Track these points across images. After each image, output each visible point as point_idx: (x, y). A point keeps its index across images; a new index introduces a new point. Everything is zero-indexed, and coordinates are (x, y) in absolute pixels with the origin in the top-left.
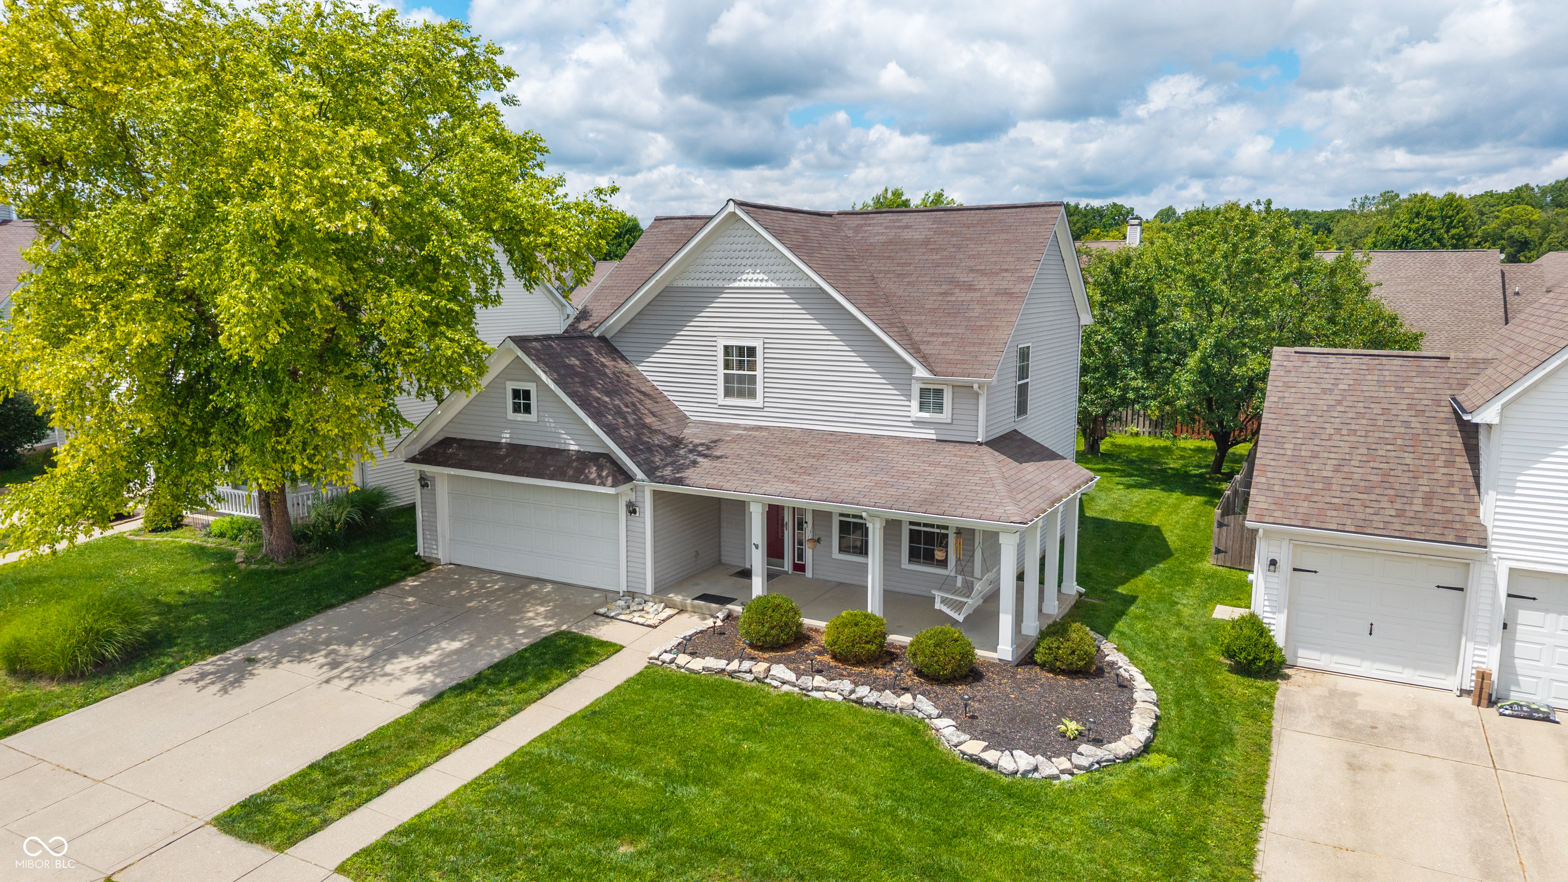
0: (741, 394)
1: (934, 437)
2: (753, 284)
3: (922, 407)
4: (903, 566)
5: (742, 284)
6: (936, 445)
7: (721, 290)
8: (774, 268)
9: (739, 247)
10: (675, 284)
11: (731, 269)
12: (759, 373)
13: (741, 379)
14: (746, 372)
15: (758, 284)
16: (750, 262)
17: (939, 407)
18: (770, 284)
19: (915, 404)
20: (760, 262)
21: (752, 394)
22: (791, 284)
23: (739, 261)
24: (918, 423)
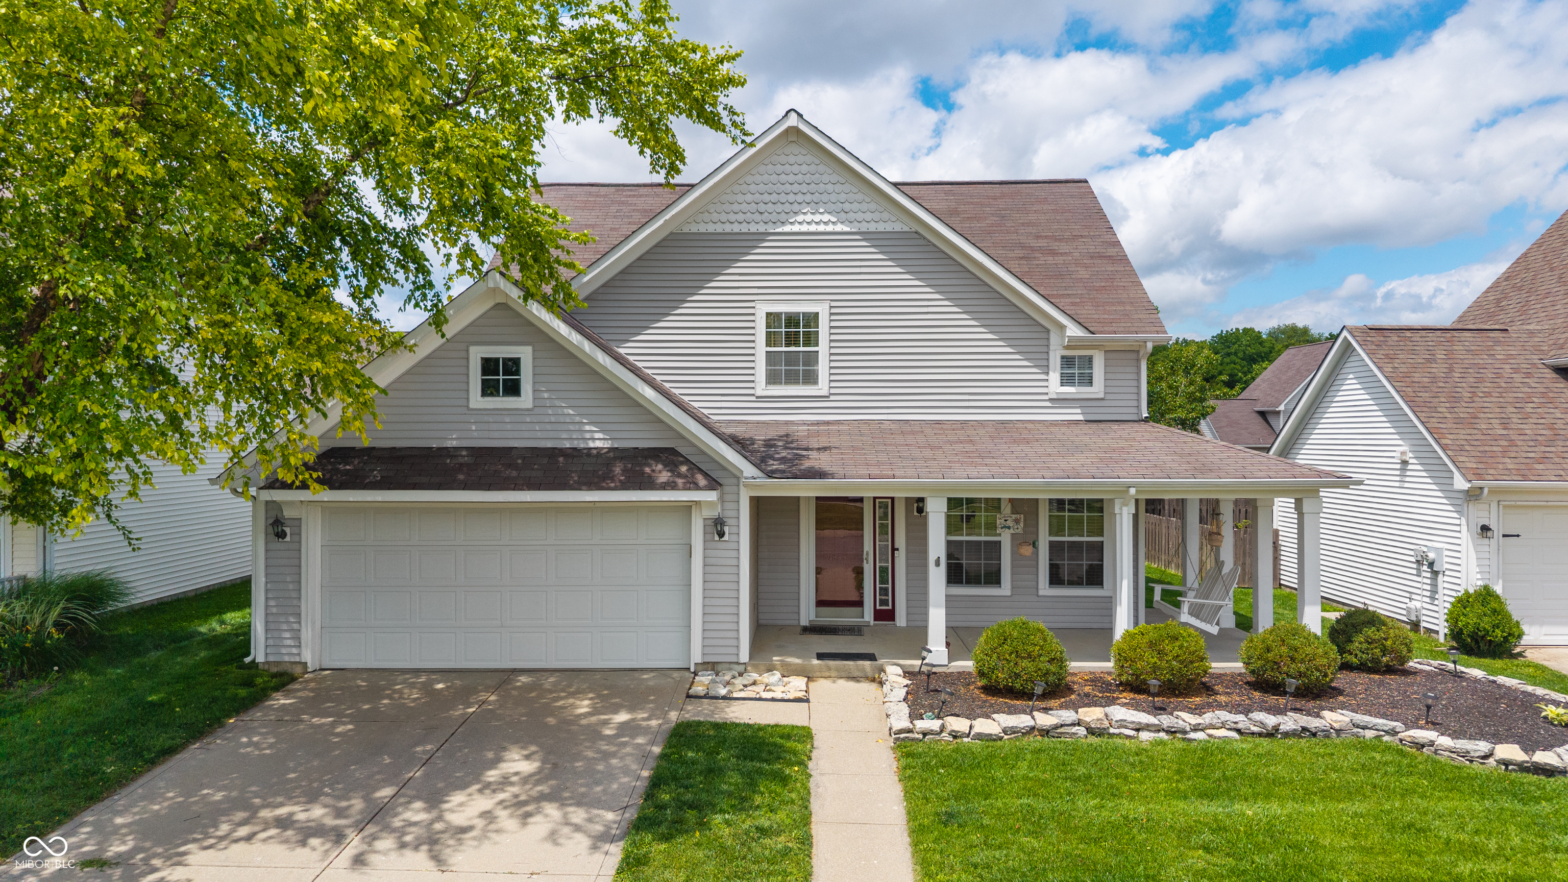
0: (792, 378)
1: (1081, 417)
2: (813, 228)
3: (1066, 380)
4: (1041, 593)
5: (796, 228)
6: (1086, 428)
7: (762, 237)
8: (847, 206)
9: (791, 178)
10: (686, 230)
11: (779, 208)
12: (823, 348)
13: (791, 359)
14: (801, 349)
15: (821, 228)
16: (808, 198)
17: (1088, 381)
18: (839, 228)
19: (1054, 377)
20: (825, 198)
21: (811, 378)
22: (872, 227)
23: (791, 198)
24: (1060, 401)
